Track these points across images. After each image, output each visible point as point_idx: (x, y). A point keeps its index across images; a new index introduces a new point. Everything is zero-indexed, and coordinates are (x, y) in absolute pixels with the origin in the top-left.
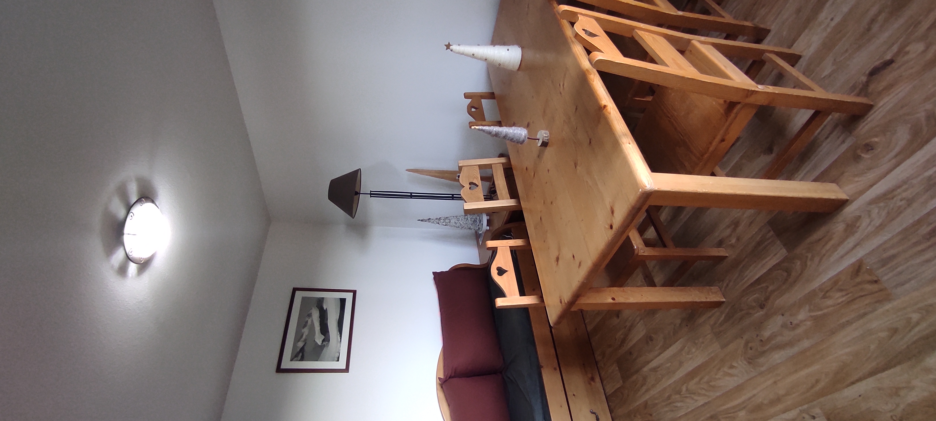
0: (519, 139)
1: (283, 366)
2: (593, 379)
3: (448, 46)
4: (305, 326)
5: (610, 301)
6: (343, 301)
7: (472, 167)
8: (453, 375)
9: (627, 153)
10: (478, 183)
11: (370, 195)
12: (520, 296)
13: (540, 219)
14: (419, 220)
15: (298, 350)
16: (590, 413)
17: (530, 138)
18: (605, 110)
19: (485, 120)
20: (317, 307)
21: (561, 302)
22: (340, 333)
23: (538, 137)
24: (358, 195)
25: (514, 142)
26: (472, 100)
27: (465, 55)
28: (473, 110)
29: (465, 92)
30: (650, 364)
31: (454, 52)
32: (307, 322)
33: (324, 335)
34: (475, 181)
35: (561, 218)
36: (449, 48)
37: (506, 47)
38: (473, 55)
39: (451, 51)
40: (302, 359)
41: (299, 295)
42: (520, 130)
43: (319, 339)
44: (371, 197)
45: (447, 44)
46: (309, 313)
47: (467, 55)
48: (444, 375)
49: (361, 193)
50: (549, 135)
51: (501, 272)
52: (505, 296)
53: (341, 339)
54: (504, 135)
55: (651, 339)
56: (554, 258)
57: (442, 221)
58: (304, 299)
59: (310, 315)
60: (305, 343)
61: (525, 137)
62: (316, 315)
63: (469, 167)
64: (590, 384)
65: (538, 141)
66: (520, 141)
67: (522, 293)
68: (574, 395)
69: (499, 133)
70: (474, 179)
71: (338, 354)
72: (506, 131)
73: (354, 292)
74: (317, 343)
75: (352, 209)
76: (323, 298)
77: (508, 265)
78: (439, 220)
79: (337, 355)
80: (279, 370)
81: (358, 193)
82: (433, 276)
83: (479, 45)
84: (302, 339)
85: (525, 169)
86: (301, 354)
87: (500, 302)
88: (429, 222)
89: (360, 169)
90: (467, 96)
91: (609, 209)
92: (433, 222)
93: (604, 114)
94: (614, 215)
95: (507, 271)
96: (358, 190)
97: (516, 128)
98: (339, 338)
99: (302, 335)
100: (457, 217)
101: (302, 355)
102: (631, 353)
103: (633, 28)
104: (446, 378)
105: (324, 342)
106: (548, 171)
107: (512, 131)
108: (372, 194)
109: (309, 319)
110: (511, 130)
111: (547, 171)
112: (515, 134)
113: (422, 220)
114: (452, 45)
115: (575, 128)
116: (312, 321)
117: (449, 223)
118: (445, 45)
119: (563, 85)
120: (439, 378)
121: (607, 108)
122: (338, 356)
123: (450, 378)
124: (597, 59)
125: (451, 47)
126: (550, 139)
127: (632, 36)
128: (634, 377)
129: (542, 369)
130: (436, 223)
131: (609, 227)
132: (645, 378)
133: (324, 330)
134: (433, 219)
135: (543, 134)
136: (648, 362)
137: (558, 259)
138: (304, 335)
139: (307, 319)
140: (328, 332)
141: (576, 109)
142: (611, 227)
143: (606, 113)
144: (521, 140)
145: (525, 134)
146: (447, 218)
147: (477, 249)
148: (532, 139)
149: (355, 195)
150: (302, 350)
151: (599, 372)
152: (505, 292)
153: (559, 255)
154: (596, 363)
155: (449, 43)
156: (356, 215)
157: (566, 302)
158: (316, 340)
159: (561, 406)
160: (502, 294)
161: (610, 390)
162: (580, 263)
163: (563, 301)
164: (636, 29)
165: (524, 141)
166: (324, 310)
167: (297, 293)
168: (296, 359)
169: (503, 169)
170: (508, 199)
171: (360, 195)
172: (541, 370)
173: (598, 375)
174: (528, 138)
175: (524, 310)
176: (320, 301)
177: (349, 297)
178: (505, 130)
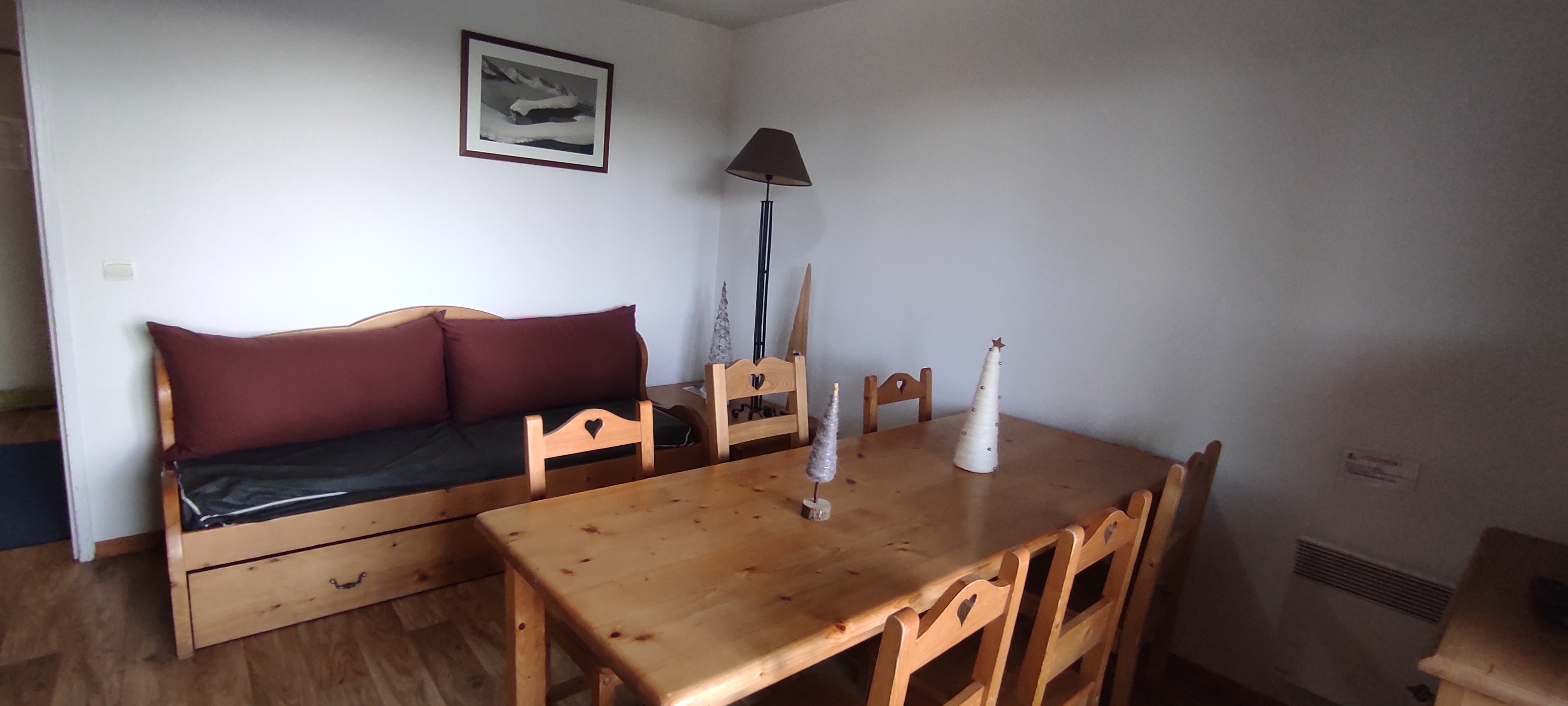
0: (815, 468)
1: (472, 42)
2: (424, 578)
3: (998, 344)
4: (545, 83)
5: (519, 621)
6: (588, 149)
7: (793, 380)
8: (447, 335)
9: (743, 669)
10: (761, 390)
11: (765, 200)
12: (546, 460)
13: (676, 499)
14: (725, 284)
15: (502, 70)
16: (360, 573)
17: (818, 487)
18: (836, 629)
19: (879, 403)
20: (579, 104)
21: (512, 534)
22: (530, 142)
23: (820, 500)
24: (766, 181)
25: (811, 458)
26: (917, 381)
27: (982, 373)
28: (899, 384)
29: (932, 369)
30: (432, 684)
31: (988, 354)
32: (552, 86)
33: (527, 115)
34: (766, 385)
35: (663, 539)
36: (995, 345)
37: (994, 446)
38: (982, 388)
39: (990, 349)
40: (485, 76)
41: (601, 74)
42: (830, 470)
43: (521, 106)
44: (763, 202)
45: (1002, 342)
46: (568, 90)
47: (982, 377)
48: (448, 320)
49: (770, 185)
50: (822, 520)
51: (593, 427)
52: (546, 433)
53: (521, 144)
54: (821, 441)
55: (477, 685)
56: (594, 522)
57: (723, 323)
58: (594, 82)
59: (563, 92)
60: (513, 82)
61: (818, 478)
62: (565, 102)
63: (792, 374)
64: (416, 572)
65: (812, 501)
66: (810, 469)
67: (551, 464)
68: (395, 545)
69: (825, 432)
70: (771, 382)
71: (492, 139)
72: (828, 444)
73: (603, 170)
74: (513, 103)
75: (738, 169)
76: (593, 115)
77: (606, 440)
78: (724, 318)
79: (491, 136)
80: (467, 36)
81: (769, 179)
82: (628, 306)
83: (999, 397)
84: (521, 78)
85: (775, 475)
86: (494, 74)
87: (534, 424)
88: (721, 301)
89: (811, 185)
90: (926, 373)
91: (648, 631)
92: (720, 309)
93: (827, 626)
94: (637, 641)
95: (594, 437)
96: (775, 178)
97: (835, 462)
98: (522, 141)
99: (527, 77)
100: (730, 349)
101: (494, 76)
102: (458, 647)
103: (986, 682)
104: (444, 323)
105: (515, 114)
106: (757, 517)
107: (828, 454)
108: (767, 206)
109: (557, 90)
110: (832, 453)
111: (756, 515)
112: (824, 460)
113: (724, 289)
114: (999, 349)
115: (819, 571)
116: (552, 96)
117: (718, 335)
118: (1000, 339)
119: (904, 550)
120: (445, 310)
121: (838, 632)
122: (490, 139)
123: (444, 330)
124: (903, 625)
125: (996, 349)
126: (814, 521)
127: (972, 681)
128: (414, 653)
129: (444, 490)
130: (719, 313)
131: (617, 631)
132: (406, 672)
133: (537, 116)
134: (726, 308)
135: (823, 509)
136: (435, 679)
137: (591, 530)
138: (529, 81)
139: (557, 87)
140: (534, 123)
141: (853, 573)
142: (615, 635)
143: (830, 630)
144: (813, 471)
145: (823, 478)
146: (728, 332)
147: (679, 382)
148: (817, 489)
149: (765, 175)
150: (502, 77)
151: (436, 589)
152: (555, 433)
153: (599, 533)
154: (453, 585)
155: (1004, 346)
156: (731, 175)
157: (510, 544)
158: (519, 100)
159: (374, 522)
160: (548, 429)
161: (400, 609)
162: (571, 572)
163: (514, 537)
164: (985, 689)
165: (811, 476)
166: (573, 117)
167: (605, 71)
168: (486, 65)
169: (789, 434)
170: (730, 442)
171: (766, 184)
172: (442, 489)
173: (430, 588)
174: (817, 483)
175: (521, 467)
176: (588, 110)
177: (595, 160)
178: (830, 442)
